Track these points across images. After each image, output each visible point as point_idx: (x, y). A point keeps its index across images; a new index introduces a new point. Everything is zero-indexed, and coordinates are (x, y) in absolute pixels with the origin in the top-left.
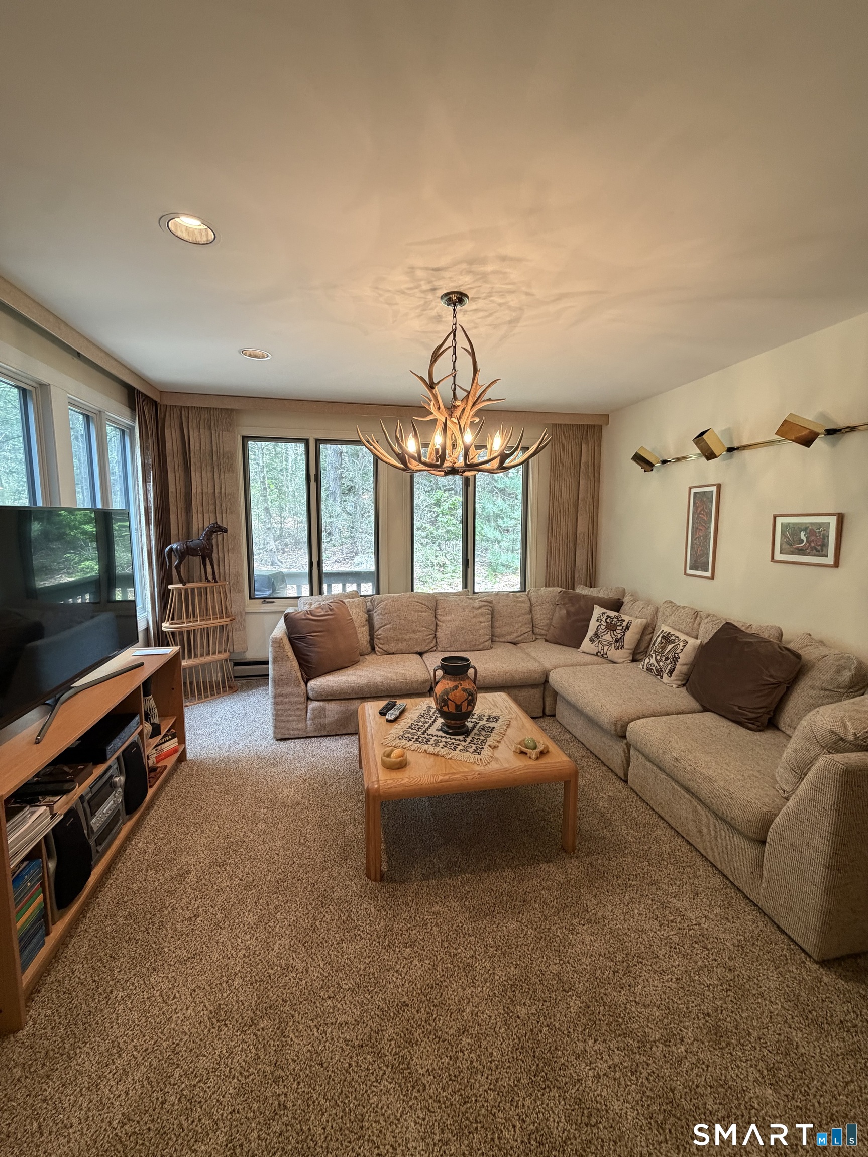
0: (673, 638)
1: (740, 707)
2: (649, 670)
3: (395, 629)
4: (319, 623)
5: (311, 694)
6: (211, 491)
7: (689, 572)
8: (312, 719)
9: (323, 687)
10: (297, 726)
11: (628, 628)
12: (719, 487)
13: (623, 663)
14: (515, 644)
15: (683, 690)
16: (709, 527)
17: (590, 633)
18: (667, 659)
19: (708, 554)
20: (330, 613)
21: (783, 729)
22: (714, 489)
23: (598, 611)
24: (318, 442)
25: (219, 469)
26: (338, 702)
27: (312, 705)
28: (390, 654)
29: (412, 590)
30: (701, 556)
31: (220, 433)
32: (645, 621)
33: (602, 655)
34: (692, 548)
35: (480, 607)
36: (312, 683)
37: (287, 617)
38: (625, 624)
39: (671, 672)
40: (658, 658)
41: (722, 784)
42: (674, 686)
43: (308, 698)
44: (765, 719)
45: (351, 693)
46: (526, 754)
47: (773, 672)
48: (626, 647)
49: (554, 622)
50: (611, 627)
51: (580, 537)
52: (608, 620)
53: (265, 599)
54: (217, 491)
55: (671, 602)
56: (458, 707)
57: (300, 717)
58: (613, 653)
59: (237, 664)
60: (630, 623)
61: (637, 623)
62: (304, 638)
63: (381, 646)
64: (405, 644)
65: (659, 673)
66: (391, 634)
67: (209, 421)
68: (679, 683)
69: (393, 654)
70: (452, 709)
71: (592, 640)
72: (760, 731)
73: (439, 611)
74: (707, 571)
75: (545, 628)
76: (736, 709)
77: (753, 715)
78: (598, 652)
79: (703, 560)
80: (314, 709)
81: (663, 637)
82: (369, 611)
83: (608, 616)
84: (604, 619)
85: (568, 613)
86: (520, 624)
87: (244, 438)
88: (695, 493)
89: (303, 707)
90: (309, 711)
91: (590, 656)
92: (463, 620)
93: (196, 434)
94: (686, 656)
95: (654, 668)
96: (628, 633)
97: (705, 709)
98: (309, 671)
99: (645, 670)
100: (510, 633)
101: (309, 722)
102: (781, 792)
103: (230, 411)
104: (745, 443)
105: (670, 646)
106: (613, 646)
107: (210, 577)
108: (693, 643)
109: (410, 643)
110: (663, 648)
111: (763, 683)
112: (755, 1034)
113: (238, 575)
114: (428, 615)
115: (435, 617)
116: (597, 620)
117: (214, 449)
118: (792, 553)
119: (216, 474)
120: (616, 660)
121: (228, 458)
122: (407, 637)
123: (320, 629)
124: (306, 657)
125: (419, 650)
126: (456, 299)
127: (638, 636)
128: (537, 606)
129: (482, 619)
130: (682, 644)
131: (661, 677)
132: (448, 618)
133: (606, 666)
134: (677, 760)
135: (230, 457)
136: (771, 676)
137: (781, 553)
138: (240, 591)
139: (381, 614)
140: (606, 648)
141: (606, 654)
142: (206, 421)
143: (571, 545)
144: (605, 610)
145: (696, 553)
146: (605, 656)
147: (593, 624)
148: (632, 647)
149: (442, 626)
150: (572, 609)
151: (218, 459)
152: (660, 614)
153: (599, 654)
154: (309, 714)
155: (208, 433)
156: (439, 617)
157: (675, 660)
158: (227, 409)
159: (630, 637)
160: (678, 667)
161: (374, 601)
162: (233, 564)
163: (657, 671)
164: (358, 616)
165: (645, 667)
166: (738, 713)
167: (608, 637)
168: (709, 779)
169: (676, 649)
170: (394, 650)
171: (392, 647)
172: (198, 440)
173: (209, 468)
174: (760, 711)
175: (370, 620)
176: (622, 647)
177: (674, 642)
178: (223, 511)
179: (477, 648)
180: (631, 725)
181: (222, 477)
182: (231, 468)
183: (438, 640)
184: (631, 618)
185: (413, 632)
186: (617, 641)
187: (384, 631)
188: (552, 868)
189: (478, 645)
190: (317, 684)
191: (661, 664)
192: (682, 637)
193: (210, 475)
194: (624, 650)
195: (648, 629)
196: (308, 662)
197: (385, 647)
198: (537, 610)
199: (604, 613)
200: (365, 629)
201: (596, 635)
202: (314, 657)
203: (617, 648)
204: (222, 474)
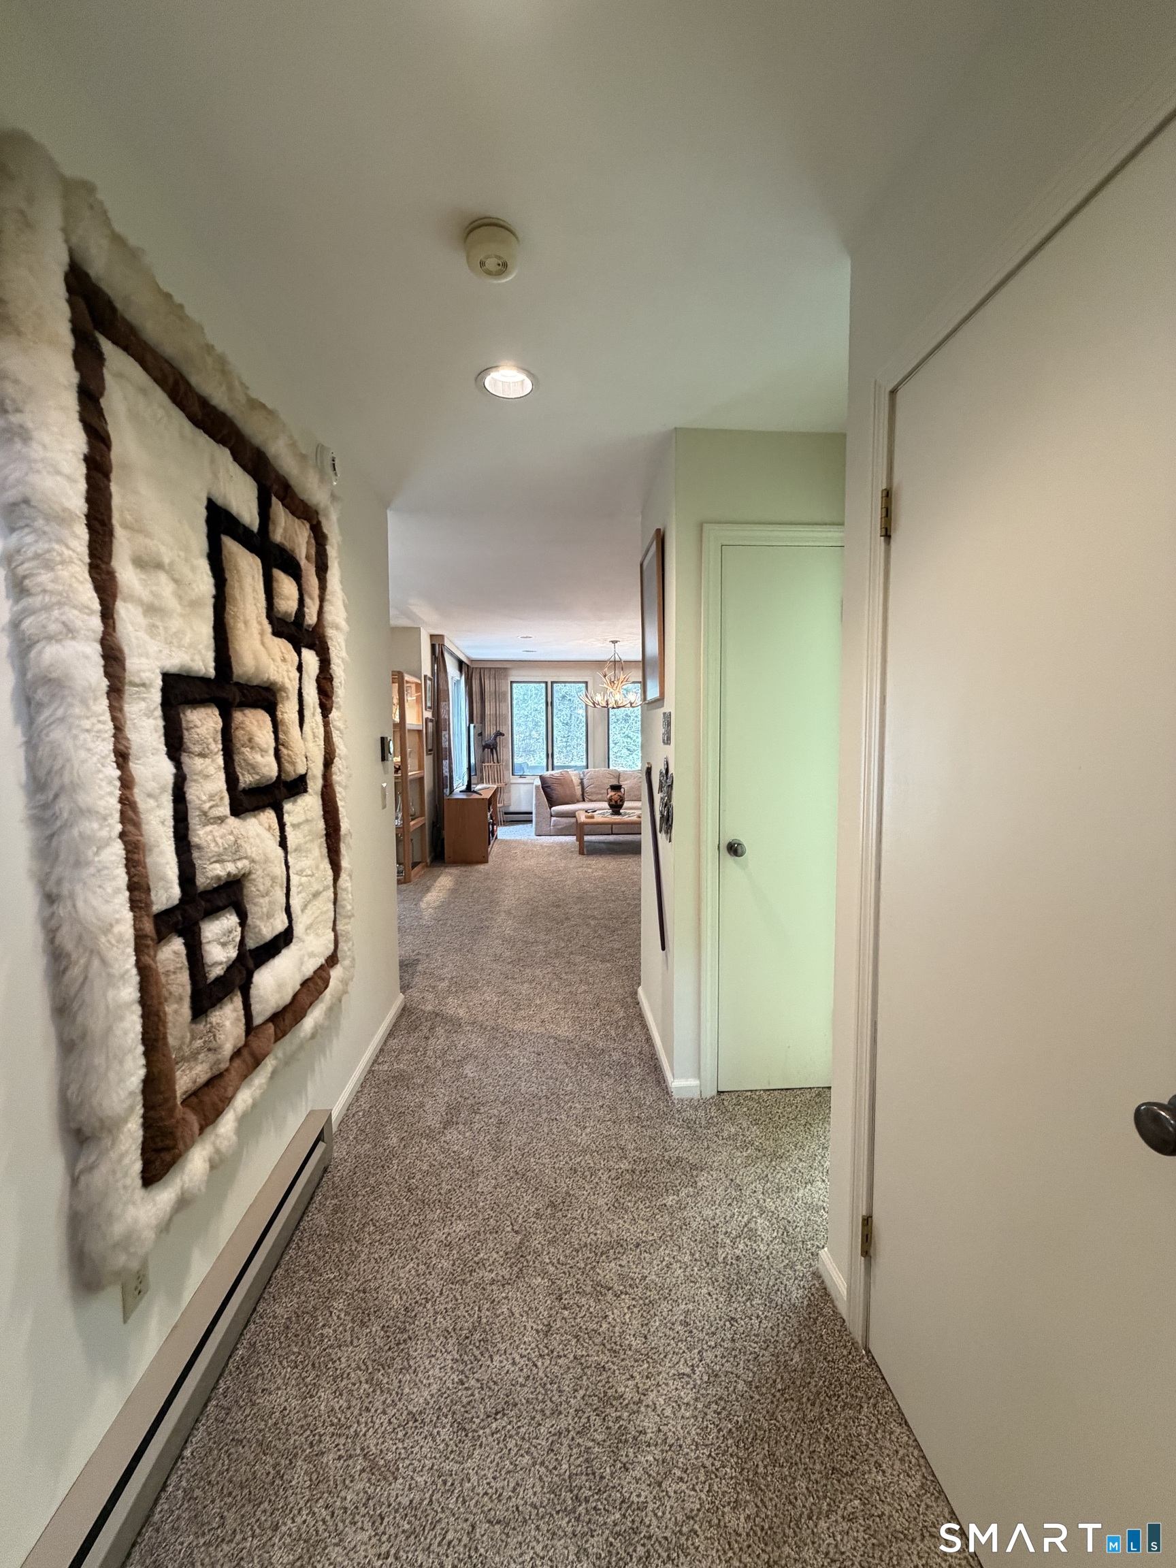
3: (595, 788)
4: (556, 782)
5: (553, 814)
6: (495, 710)
8: (553, 826)
9: (560, 810)
10: (545, 829)
20: (560, 779)
24: (552, 683)
26: (566, 818)
27: (553, 819)
28: (592, 801)
29: (609, 767)
31: (500, 681)
36: (553, 808)
37: (542, 778)
43: (551, 816)
53: (521, 776)
54: (498, 712)
56: (616, 802)
57: (546, 824)
59: (506, 813)
62: (549, 786)
63: (588, 796)
64: (601, 796)
66: (594, 790)
67: (495, 675)
69: (595, 801)
70: (613, 803)
73: (621, 779)
80: (554, 821)
82: (582, 779)
87: (511, 682)
89: (548, 820)
90: (551, 822)
93: (487, 683)
98: (552, 802)
101: (551, 827)
103: (505, 669)
107: (495, 761)
113: (507, 761)
117: (497, 689)
121: (503, 694)
124: (551, 795)
126: (614, 642)
132: (626, 782)
135: (505, 694)
138: (508, 770)
139: (588, 779)
142: (492, 675)
151: (499, 695)
155: (493, 682)
158: (502, 668)
161: (585, 772)
162: (505, 754)
164: (576, 781)
170: (595, 799)
171: (594, 797)
172: (489, 685)
173: (494, 700)
175: (582, 783)
182: (505, 701)
185: (606, 789)
187: (589, 789)
190: (556, 809)
193: (494, 704)
196: (551, 798)
200: (580, 787)
202: (555, 797)
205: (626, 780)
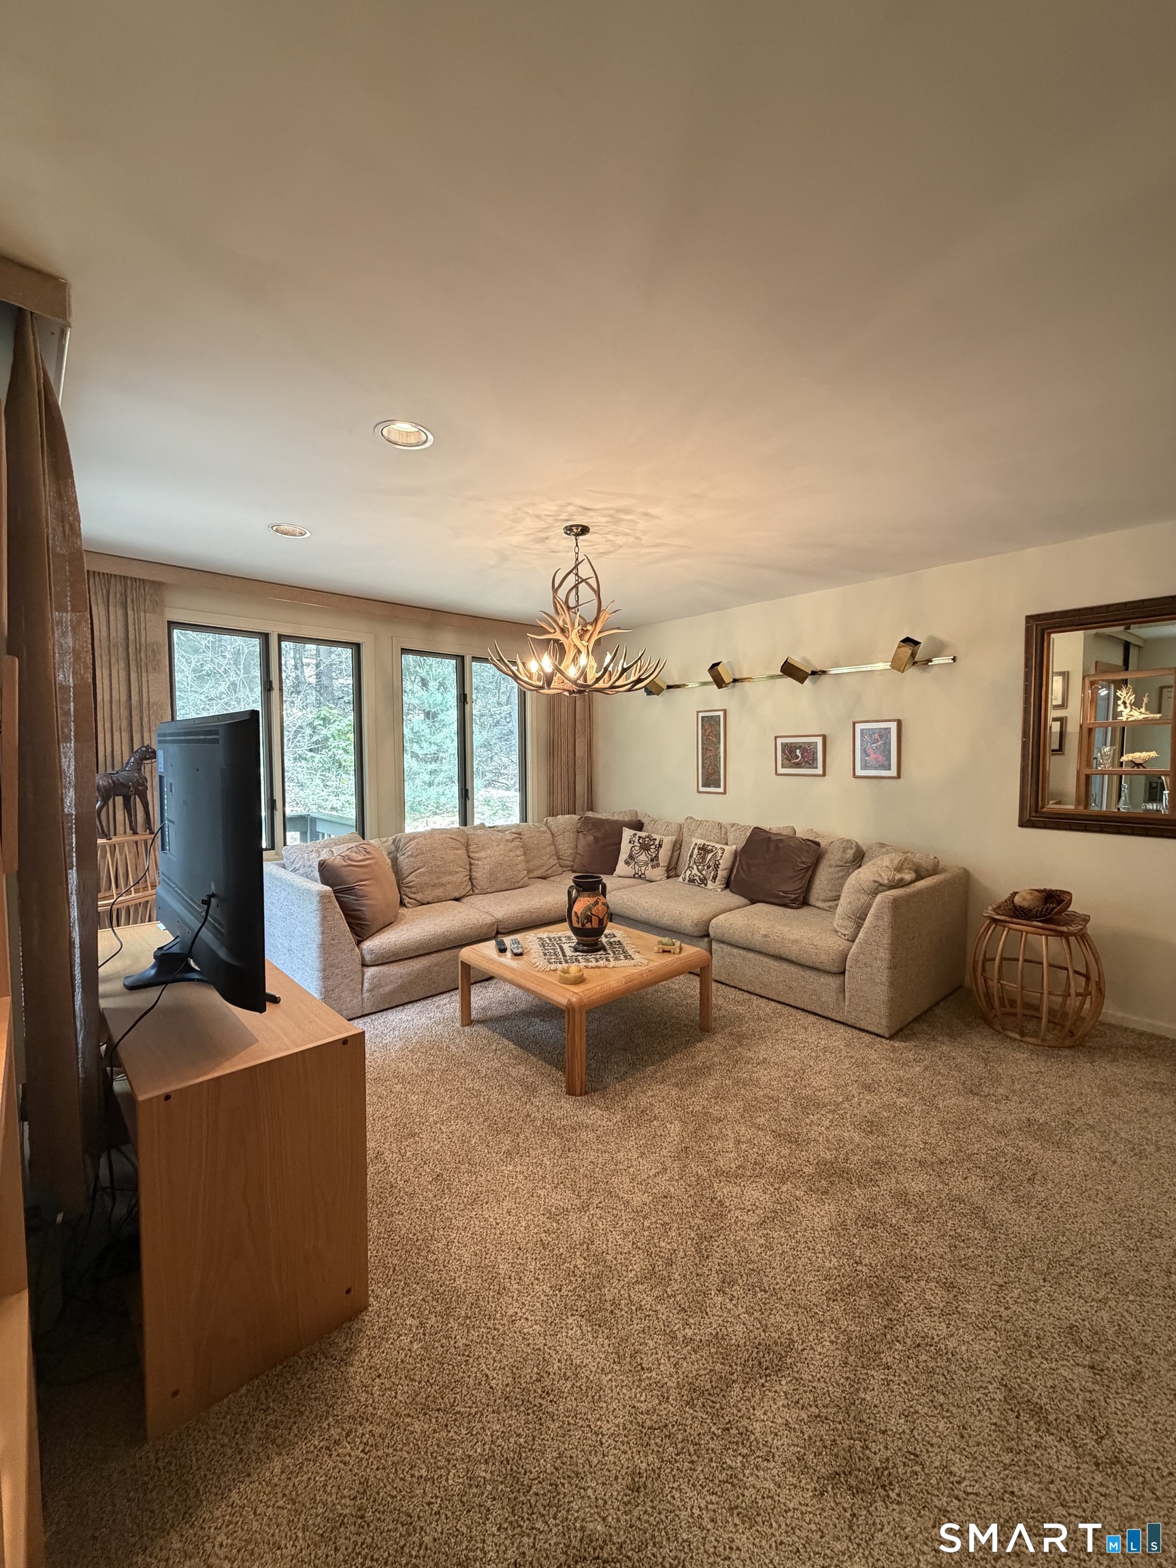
0: (710, 847)
1: (784, 892)
2: (692, 881)
3: (430, 872)
4: (364, 870)
5: (368, 958)
6: (124, 698)
7: (702, 789)
8: (370, 991)
9: (384, 946)
11: (660, 846)
12: (725, 711)
13: (661, 880)
14: (544, 878)
15: (728, 891)
16: (719, 748)
17: (623, 855)
18: (709, 867)
19: (719, 772)
20: (368, 856)
21: (813, 903)
22: (721, 714)
23: (627, 833)
24: (281, 638)
25: (139, 667)
26: (401, 963)
27: (370, 972)
28: (423, 904)
30: (712, 774)
31: (142, 614)
32: (674, 838)
33: (640, 876)
34: (703, 767)
35: (513, 840)
36: (368, 945)
37: (323, 866)
38: (657, 842)
39: (715, 878)
40: (700, 868)
41: (806, 941)
42: (719, 890)
43: (364, 965)
44: (801, 899)
45: (417, 949)
46: (670, 952)
47: (804, 860)
48: (661, 865)
49: (580, 850)
50: (645, 847)
51: (579, 761)
52: (641, 841)
54: (135, 698)
55: (692, 818)
57: (354, 990)
58: (650, 872)
60: (661, 841)
61: (668, 841)
62: (352, 888)
63: (413, 896)
64: (442, 890)
65: (704, 881)
66: (426, 879)
67: (124, 596)
68: (722, 886)
69: (428, 903)
70: (595, 924)
71: (627, 863)
72: (799, 908)
73: (472, 848)
74: (719, 787)
75: (569, 859)
76: (782, 894)
77: (793, 896)
78: (636, 874)
79: (715, 777)
80: (373, 977)
81: (699, 849)
83: (640, 837)
84: (636, 840)
85: (595, 838)
86: (548, 856)
87: (169, 624)
88: (703, 717)
89: (357, 977)
90: (365, 980)
91: (626, 879)
92: (500, 855)
93: (103, 613)
94: (725, 863)
95: (697, 878)
96: (662, 851)
97: (753, 902)
98: (360, 927)
99: (686, 881)
100: (539, 867)
101: (366, 995)
102: (843, 936)
103: (158, 586)
104: (745, 676)
105: (710, 855)
106: (649, 865)
108: (730, 849)
109: (449, 886)
110: (704, 858)
111: (799, 868)
112: (883, 1080)
114: (462, 852)
115: (469, 857)
116: (630, 842)
117: (131, 637)
118: (791, 767)
119: (133, 676)
120: (654, 879)
121: (153, 652)
122: (444, 880)
123: (366, 877)
124: (358, 913)
125: (457, 895)
127: (670, 853)
128: (558, 835)
129: (518, 853)
130: (720, 852)
131: (706, 885)
132: (483, 854)
133: (643, 886)
134: (766, 936)
135: (157, 649)
136: (803, 863)
137: (782, 767)
139: (411, 856)
140: (643, 868)
141: (644, 874)
142: (118, 595)
143: (571, 770)
144: (635, 832)
145: (708, 772)
146: (643, 876)
147: (625, 847)
148: (666, 864)
149: (478, 865)
150: (598, 834)
151: (138, 651)
152: (685, 830)
153: (637, 876)
154: (366, 985)
155: (120, 613)
156: (472, 855)
157: (717, 866)
158: (153, 582)
159: (664, 854)
160: (720, 872)
161: (400, 840)
163: (700, 880)
164: (389, 863)
165: (687, 879)
166: (784, 897)
167: (643, 857)
168: (795, 942)
169: (716, 857)
170: (430, 899)
171: (428, 895)
172: (104, 623)
173: (122, 664)
174: (798, 891)
175: (395, 861)
176: (658, 865)
177: (712, 851)
178: (145, 729)
179: (517, 885)
180: (712, 922)
181: (144, 680)
182: (158, 666)
183: (474, 881)
184: (662, 837)
185: (450, 874)
186: (652, 860)
187: (417, 877)
188: (706, 1043)
189: (519, 882)
190: (374, 944)
191: (704, 872)
192: (718, 846)
193: (123, 674)
194: (660, 868)
195: (677, 846)
196: (360, 919)
197: (419, 897)
198: (559, 839)
199: (635, 835)
200: (391, 876)
201: (631, 857)
202: (367, 912)
203: (653, 867)
204: (144, 674)
205: (484, 848)
